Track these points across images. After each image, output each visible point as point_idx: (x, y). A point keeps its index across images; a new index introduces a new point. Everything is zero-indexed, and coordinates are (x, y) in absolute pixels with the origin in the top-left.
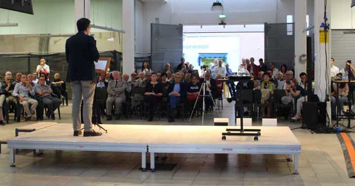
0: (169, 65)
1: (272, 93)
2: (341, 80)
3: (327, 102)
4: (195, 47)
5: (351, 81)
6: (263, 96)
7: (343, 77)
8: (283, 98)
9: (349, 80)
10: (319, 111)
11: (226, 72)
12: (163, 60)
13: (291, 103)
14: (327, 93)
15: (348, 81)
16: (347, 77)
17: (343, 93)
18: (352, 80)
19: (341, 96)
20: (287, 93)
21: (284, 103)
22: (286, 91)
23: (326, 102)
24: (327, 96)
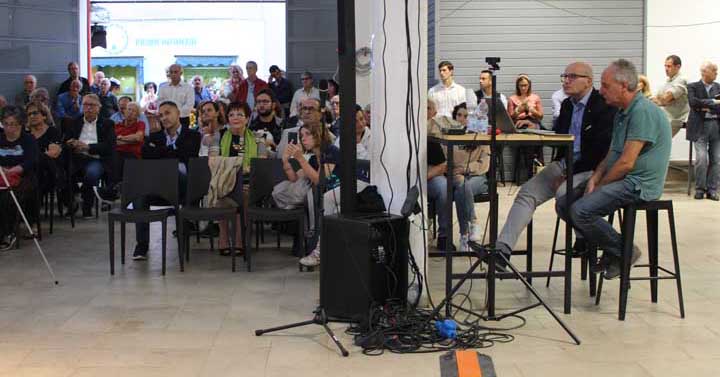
0: (34, 80)
1: (247, 169)
2: (462, 132)
3: (412, 218)
4: (167, 43)
5: (499, 138)
6: (213, 183)
7: (472, 122)
8: (278, 189)
9: (493, 133)
10: (381, 249)
11: (192, 98)
12: (26, 67)
13: (304, 205)
14: (412, 185)
15: (488, 138)
16: (485, 124)
17: (473, 166)
18: (504, 132)
19: (467, 175)
20: (290, 172)
21: (280, 205)
22: (287, 165)
23: (406, 216)
24: (413, 192)
